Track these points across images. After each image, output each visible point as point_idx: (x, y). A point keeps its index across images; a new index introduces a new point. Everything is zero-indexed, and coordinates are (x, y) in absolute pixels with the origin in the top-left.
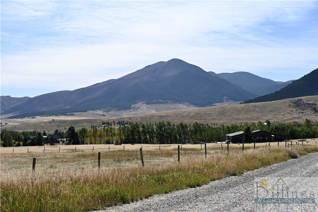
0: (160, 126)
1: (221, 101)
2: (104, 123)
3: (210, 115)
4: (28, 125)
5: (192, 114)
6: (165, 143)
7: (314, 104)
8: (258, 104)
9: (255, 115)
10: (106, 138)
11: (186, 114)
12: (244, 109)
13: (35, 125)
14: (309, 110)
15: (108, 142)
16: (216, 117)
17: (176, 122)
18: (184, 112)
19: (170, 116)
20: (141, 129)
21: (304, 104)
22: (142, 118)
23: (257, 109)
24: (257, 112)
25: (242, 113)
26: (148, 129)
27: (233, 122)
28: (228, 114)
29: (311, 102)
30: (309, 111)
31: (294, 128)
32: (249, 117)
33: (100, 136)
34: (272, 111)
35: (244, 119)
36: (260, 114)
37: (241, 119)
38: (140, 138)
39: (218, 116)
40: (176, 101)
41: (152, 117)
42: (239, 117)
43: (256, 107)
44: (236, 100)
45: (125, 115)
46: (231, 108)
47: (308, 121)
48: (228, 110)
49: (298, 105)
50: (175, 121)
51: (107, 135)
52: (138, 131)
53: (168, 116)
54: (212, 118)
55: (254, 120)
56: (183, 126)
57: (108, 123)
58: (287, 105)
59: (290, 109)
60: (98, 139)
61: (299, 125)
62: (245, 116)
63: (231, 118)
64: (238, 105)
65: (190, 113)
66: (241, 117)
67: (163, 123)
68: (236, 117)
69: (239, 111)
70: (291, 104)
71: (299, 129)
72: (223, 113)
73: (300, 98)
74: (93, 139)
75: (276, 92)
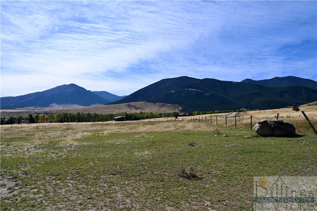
0: (79, 114)
1: (94, 104)
2: (36, 113)
3: (91, 110)
5: (82, 109)
6: (80, 122)
7: (136, 106)
8: (112, 105)
9: (111, 110)
10: (50, 120)
11: (79, 109)
12: (106, 107)
15: (51, 122)
16: (93, 111)
17: (75, 113)
18: (78, 108)
20: (69, 116)
21: (131, 106)
22: (57, 111)
23: (112, 108)
24: (112, 109)
27: (101, 113)
28: (99, 109)
29: (134, 105)
30: (133, 109)
31: (136, 115)
32: (109, 111)
33: (47, 119)
34: (118, 108)
36: (113, 110)
38: (68, 120)
39: (94, 110)
40: (73, 103)
41: (62, 110)
42: (104, 111)
43: (111, 106)
44: (101, 103)
45: (46, 109)
46: (100, 107)
47: (141, 113)
49: (129, 106)
51: (51, 119)
53: (70, 110)
55: (110, 112)
56: (89, 114)
57: (38, 113)
58: (125, 106)
59: (126, 108)
60: (45, 120)
61: (137, 114)
62: (107, 110)
63: (100, 111)
64: (102, 106)
65: (81, 109)
67: (80, 113)
68: (102, 111)
69: (104, 108)
70: (126, 105)
71: (138, 116)
72: (96, 109)
73: (130, 103)
74: (43, 121)
75: (120, 100)
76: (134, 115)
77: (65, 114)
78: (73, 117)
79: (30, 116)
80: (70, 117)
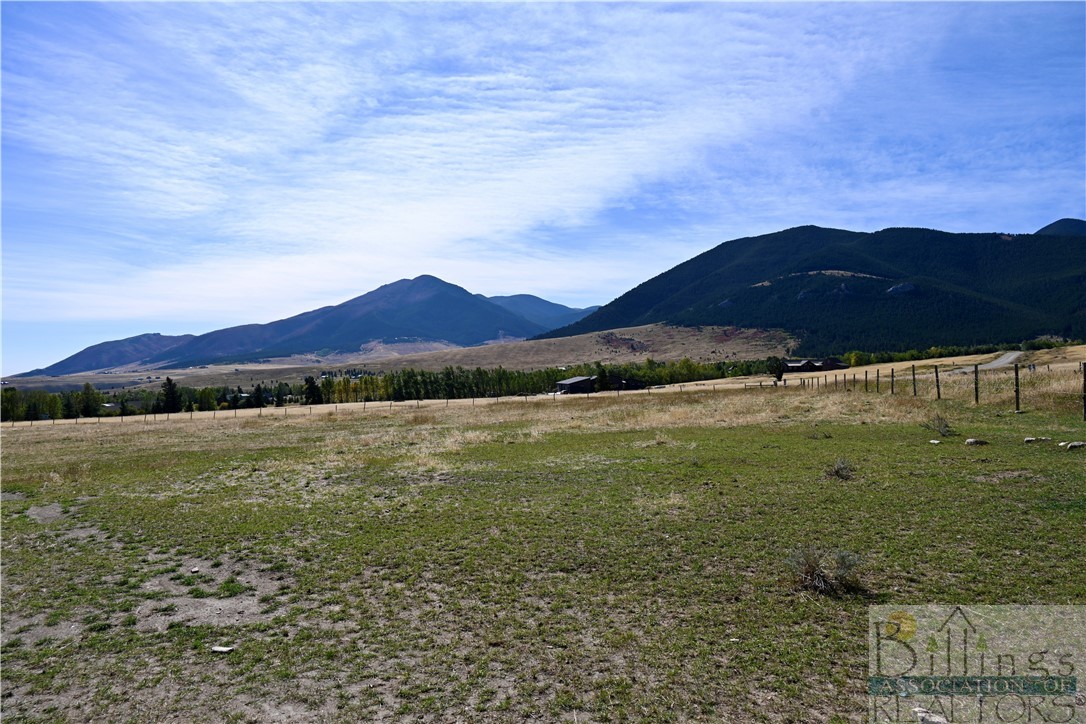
1: (495, 337)
2: (324, 374)
3: (485, 357)
4: (199, 379)
5: (458, 357)
6: (454, 398)
7: (631, 340)
8: (553, 340)
9: (550, 356)
10: (364, 394)
11: (449, 357)
12: (533, 347)
13: (211, 378)
14: (624, 348)
15: (368, 399)
16: (494, 361)
17: (437, 369)
18: (448, 354)
19: (425, 361)
20: (419, 378)
21: (617, 340)
22: (382, 364)
23: (552, 348)
24: (553, 351)
25: (531, 354)
26: (430, 378)
27: (519, 368)
28: (510, 355)
29: (627, 337)
30: (624, 350)
31: (635, 371)
32: (542, 359)
33: (355, 390)
34: (572, 350)
35: (534, 362)
36: (556, 356)
37: (531, 363)
38: (418, 392)
39: (496, 359)
40: (430, 336)
41: (398, 362)
42: (527, 360)
43: (550, 345)
44: (517, 335)
46: (515, 348)
47: (651, 363)
48: (511, 350)
49: (609, 341)
50: (435, 367)
51: (366, 389)
52: (416, 382)
53: (423, 360)
54: (489, 361)
55: (548, 363)
56: (480, 373)
57: (330, 373)
58: (594, 341)
59: (598, 347)
60: (352, 394)
61: (639, 368)
62: (536, 358)
63: (516, 362)
64: (522, 342)
65: (455, 356)
66: (529, 359)
68: (522, 359)
69: (527, 352)
70: (599, 339)
71: (641, 373)
72: (503, 354)
73: (611, 331)
74: (344, 395)
75: (577, 323)
76: (626, 370)
77: (409, 373)
78: (431, 381)
79: (310, 381)
80: (424, 381)
